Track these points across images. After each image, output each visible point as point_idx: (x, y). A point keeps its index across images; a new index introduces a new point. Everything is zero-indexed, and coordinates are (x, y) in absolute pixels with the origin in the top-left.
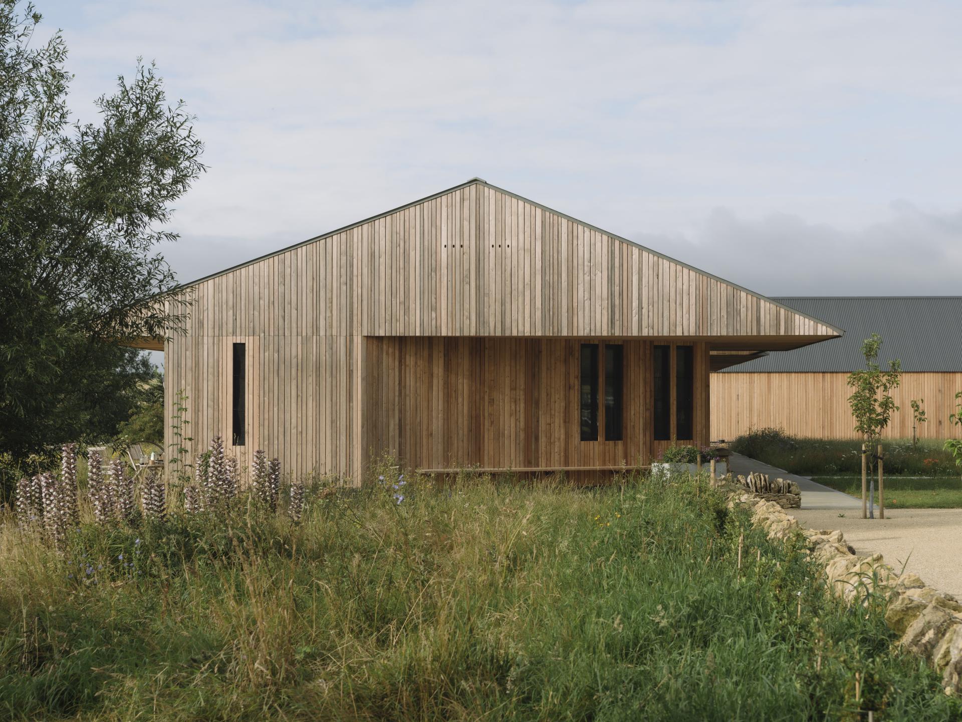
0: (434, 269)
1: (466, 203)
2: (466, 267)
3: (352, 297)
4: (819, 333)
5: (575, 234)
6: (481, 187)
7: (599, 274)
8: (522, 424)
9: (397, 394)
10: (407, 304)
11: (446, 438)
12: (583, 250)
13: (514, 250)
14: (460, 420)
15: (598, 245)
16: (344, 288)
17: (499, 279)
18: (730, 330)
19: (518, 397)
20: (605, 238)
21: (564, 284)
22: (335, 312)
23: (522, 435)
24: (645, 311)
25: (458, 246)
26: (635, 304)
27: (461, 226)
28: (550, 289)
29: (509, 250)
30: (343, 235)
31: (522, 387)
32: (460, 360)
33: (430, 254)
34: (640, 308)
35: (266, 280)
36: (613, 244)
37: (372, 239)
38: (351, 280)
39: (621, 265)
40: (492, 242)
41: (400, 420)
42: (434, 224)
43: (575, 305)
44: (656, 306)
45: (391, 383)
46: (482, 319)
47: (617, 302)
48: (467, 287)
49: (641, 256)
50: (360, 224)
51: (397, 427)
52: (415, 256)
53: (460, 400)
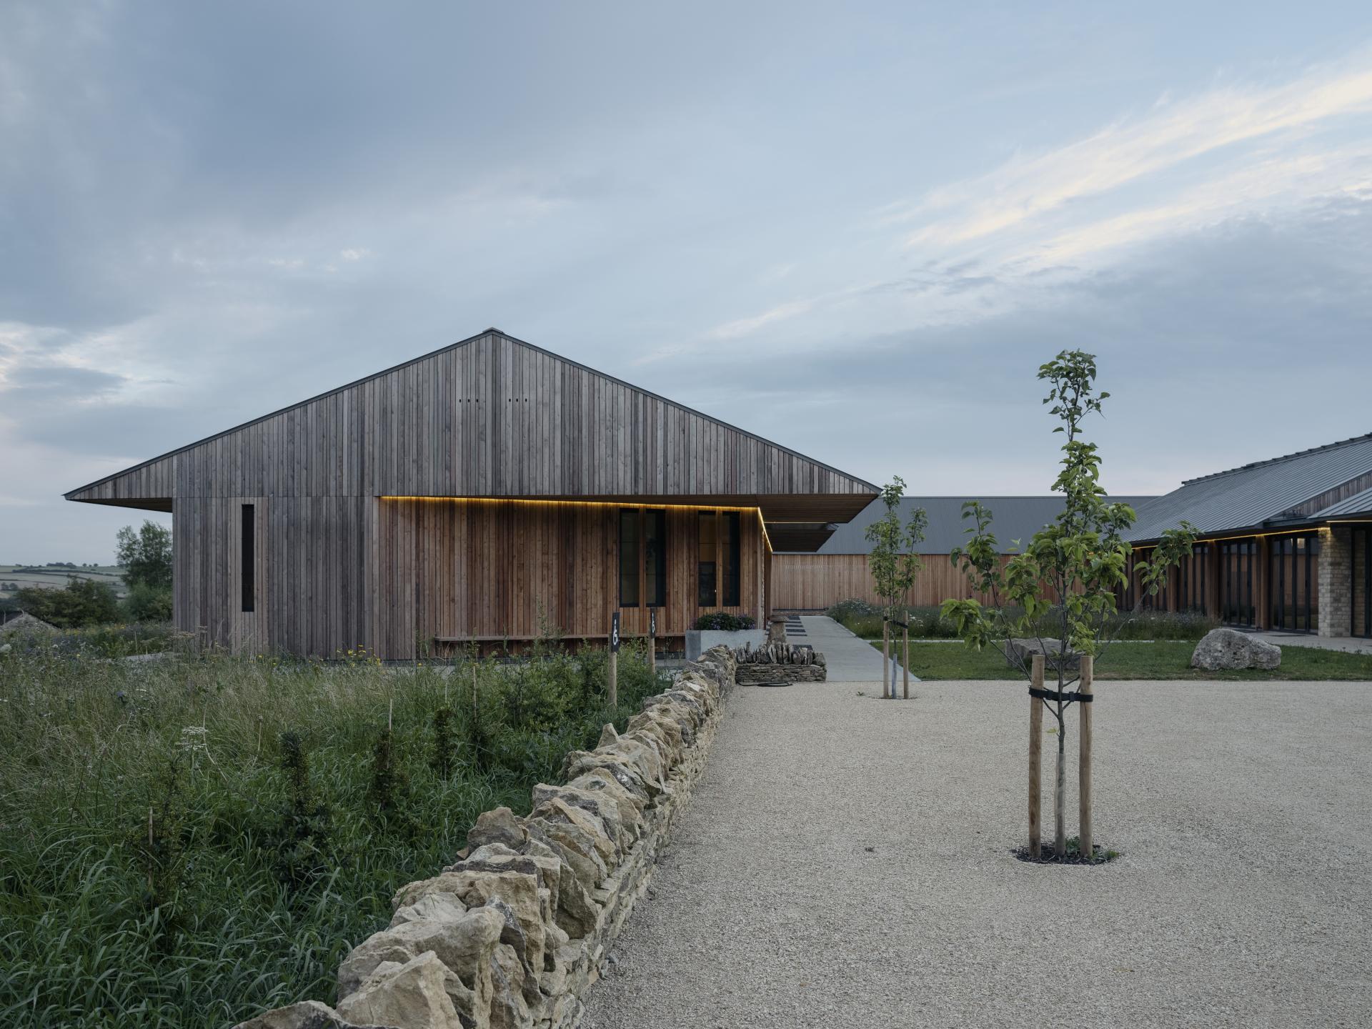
0: (448, 427)
1: (482, 357)
2: (482, 422)
3: (363, 456)
4: (855, 492)
5: (596, 386)
6: (498, 338)
7: (622, 429)
8: (555, 589)
9: (414, 557)
10: (420, 462)
11: (469, 604)
12: (604, 404)
13: (533, 404)
14: (486, 585)
15: (621, 399)
16: (355, 445)
17: (516, 435)
18: (761, 488)
19: (550, 562)
20: (628, 391)
21: (585, 440)
22: (345, 471)
23: (555, 602)
24: (670, 468)
25: (473, 401)
26: (660, 461)
27: (477, 380)
28: (572, 447)
29: (526, 404)
30: (355, 391)
31: (555, 552)
32: (485, 524)
33: (446, 407)
34: (666, 465)
35: (275, 438)
36: (636, 397)
37: (385, 393)
38: (362, 437)
39: (645, 419)
40: (510, 396)
41: (417, 585)
42: (449, 379)
43: (596, 463)
44: (682, 462)
45: (407, 547)
46: (498, 477)
47: (641, 459)
48: (483, 443)
49: (666, 410)
50: (372, 378)
51: (414, 592)
52: (428, 412)
53: (486, 564)
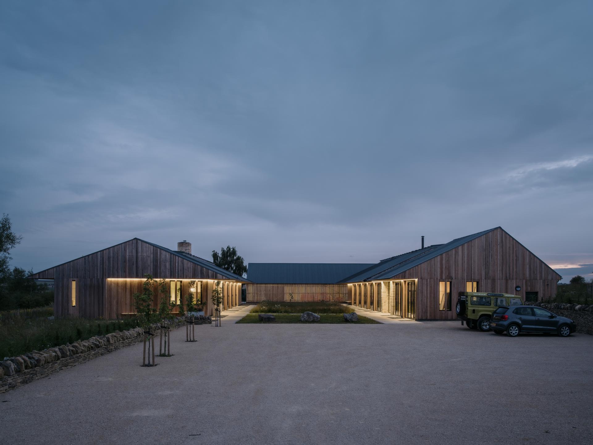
0: (125, 262)
1: (133, 245)
2: (133, 261)
3: (103, 268)
5: (161, 252)
6: (137, 240)
7: (168, 263)
8: (153, 301)
10: (118, 270)
11: (130, 305)
13: (146, 256)
15: (167, 255)
16: (101, 266)
17: (142, 264)
22: (99, 272)
24: (179, 272)
25: (131, 255)
26: (177, 271)
27: (132, 250)
28: (155, 267)
29: (144, 256)
30: (101, 252)
33: (124, 257)
34: (178, 272)
35: (81, 264)
36: (171, 255)
37: (109, 253)
38: (103, 264)
40: (140, 254)
41: (117, 300)
42: (125, 250)
45: (114, 291)
47: (172, 270)
48: (133, 266)
49: (178, 258)
50: (106, 249)
51: (116, 302)
52: (120, 257)
